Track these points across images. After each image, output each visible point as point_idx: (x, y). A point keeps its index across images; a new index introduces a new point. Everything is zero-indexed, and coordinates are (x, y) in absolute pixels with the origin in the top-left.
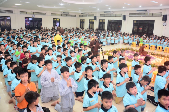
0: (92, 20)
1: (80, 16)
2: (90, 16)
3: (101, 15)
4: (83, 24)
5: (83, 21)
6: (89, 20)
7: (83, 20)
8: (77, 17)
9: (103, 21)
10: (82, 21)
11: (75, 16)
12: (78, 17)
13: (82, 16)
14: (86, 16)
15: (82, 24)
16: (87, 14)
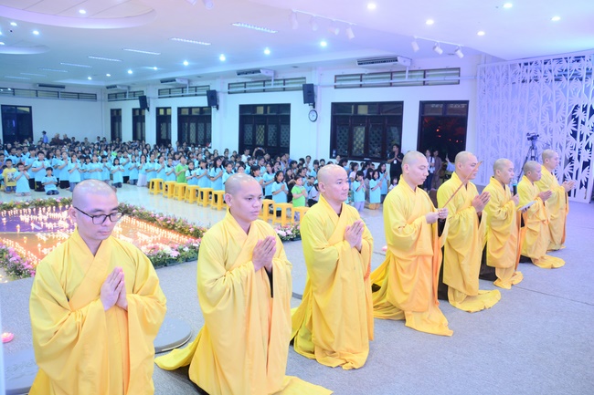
11: (93, 97)
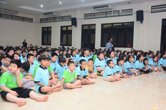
0: (67, 27)
1: (42, 21)
2: (63, 18)
3: (87, 16)
4: (49, 35)
5: (49, 30)
6: (62, 27)
7: (48, 28)
8: (35, 23)
9: (92, 27)
10: (45, 30)
12: (37, 22)
13: (46, 20)
14: (54, 19)
15: (46, 36)
16: (57, 14)
